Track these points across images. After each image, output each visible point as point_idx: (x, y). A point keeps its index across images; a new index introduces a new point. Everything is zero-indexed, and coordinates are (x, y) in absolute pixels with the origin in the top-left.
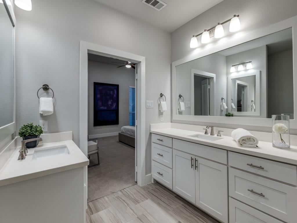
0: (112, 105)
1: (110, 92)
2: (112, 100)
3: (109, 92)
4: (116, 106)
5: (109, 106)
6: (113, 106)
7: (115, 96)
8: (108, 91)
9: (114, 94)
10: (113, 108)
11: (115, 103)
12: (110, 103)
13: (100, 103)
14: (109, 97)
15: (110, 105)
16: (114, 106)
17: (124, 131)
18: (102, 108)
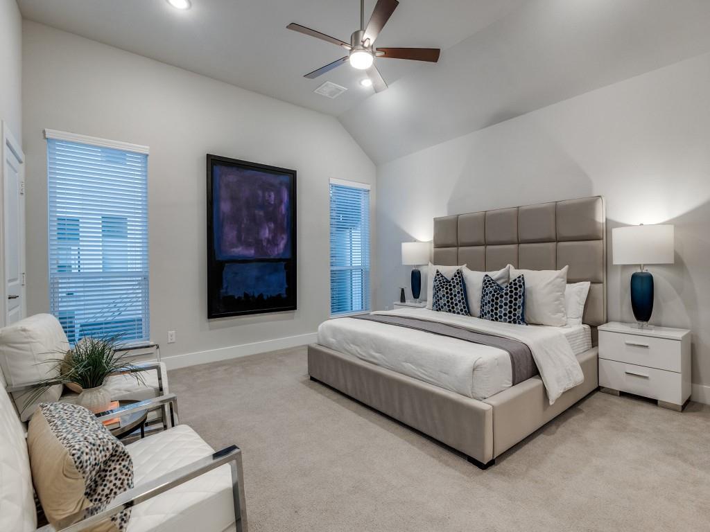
0: (273, 242)
1: (266, 194)
2: (272, 225)
3: (264, 197)
4: (286, 246)
5: (265, 244)
6: (277, 245)
7: (283, 208)
8: (260, 193)
9: (281, 202)
10: (276, 253)
11: (285, 236)
12: (266, 233)
13: (230, 234)
14: (262, 213)
15: (268, 241)
16: (282, 244)
17: (332, 340)
18: (239, 251)
